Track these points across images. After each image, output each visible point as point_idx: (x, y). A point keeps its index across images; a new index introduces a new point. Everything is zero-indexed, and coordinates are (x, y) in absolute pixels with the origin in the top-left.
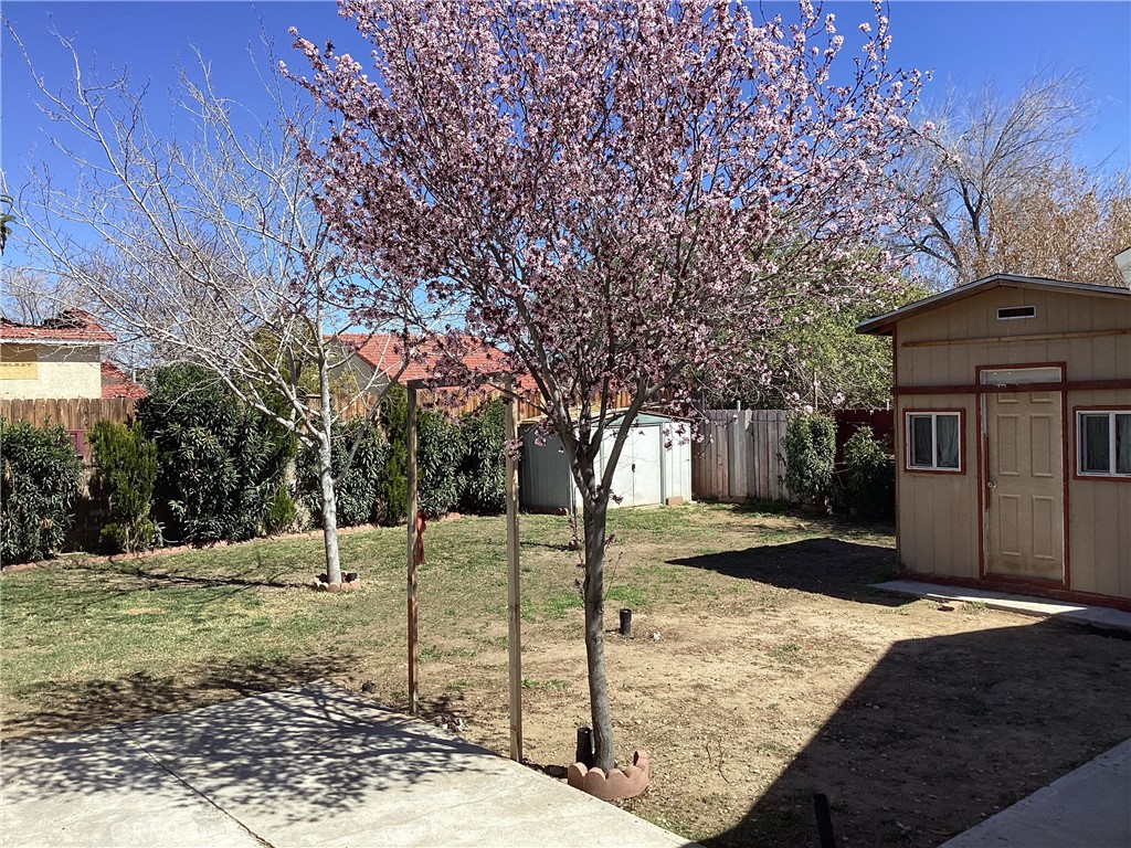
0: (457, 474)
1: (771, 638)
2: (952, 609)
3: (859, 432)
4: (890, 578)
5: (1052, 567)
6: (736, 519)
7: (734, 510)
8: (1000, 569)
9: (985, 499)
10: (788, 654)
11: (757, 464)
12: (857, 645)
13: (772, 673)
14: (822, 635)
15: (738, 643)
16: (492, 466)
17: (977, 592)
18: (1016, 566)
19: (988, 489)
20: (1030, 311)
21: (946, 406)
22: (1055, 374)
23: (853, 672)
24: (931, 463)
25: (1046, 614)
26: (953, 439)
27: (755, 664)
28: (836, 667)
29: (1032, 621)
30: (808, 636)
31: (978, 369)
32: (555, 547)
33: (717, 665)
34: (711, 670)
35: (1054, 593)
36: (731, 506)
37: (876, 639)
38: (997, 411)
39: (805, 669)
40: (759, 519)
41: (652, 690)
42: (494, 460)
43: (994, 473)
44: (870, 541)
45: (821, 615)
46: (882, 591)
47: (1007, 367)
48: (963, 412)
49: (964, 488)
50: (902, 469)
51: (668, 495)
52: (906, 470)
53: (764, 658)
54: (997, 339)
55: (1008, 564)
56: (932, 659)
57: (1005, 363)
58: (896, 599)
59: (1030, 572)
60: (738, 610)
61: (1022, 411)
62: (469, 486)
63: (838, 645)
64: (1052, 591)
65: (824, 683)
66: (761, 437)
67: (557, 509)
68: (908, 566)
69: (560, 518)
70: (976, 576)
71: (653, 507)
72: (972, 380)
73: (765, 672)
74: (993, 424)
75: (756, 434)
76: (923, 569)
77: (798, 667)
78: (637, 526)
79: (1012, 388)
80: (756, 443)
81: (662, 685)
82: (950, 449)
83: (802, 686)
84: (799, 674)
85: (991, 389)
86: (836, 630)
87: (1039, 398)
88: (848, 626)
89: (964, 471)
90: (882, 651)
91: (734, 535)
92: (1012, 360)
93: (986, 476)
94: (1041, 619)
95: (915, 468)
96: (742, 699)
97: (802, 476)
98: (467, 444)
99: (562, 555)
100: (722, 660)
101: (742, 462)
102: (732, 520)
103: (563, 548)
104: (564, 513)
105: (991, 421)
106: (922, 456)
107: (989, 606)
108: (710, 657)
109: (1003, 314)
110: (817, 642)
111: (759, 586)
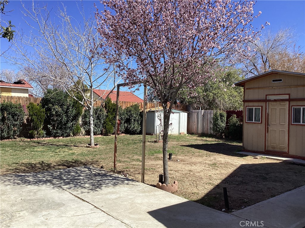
0: (124, 123)
1: (209, 162)
2: (257, 158)
3: (233, 116)
4: (241, 151)
5: (284, 148)
6: (198, 138)
7: (198, 136)
8: (270, 149)
9: (267, 130)
10: (214, 165)
11: (205, 124)
12: (232, 164)
13: (209, 169)
14: (223, 162)
15: (200, 163)
16: (134, 122)
17: (264, 155)
18: (275, 148)
19: (268, 128)
20: (281, 80)
21: (258, 105)
22: (287, 97)
23: (231, 170)
24: (253, 121)
25: (283, 160)
26: (259, 114)
27: (205, 167)
28: (226, 169)
29: (278, 162)
30: (219, 162)
31: (266, 95)
32: (151, 142)
33: (195, 167)
34: (193, 168)
35: (285, 155)
36: (197, 135)
37: (237, 163)
38: (271, 107)
39: (218, 169)
40: (205, 138)
41: (178, 171)
42: (134, 120)
43: (270, 123)
44: (235, 144)
45: (222, 158)
46: (238, 154)
47: (274, 95)
48: (262, 107)
49: (261, 127)
50: (245, 122)
51: (181, 132)
52: (246, 122)
53: (207, 166)
54: (272, 88)
55: (272, 148)
56: (252, 168)
57: (273, 94)
58: (242, 156)
59: (278, 150)
60: (200, 156)
61: (277, 107)
62: (128, 127)
63: (226, 165)
64: (284, 155)
65: (223, 171)
66: (206, 117)
67: (151, 134)
68: (245, 148)
69: (152, 136)
70: (264, 151)
71: (176, 135)
72: (265, 98)
73: (208, 169)
74: (270, 110)
75: (205, 116)
76: (249, 149)
77: (216, 168)
78: (172, 138)
79: (275, 101)
80: (205, 119)
81: (180, 170)
82: (258, 117)
83: (217, 172)
84: (217, 169)
85: (270, 101)
86: (226, 161)
87: (282, 103)
88: (230, 160)
89: (261, 123)
90: (238, 166)
91: (198, 141)
92: (276, 93)
93: (267, 124)
94: (281, 161)
95: (248, 122)
96: (202, 174)
97: (217, 127)
98: (128, 115)
99: (153, 144)
100: (196, 166)
101: (201, 125)
103: (153, 142)
104: (153, 135)
105: (269, 109)
106: (250, 119)
107: (267, 158)
108: (193, 165)
109: (273, 81)
110: (221, 163)
111: (205, 152)
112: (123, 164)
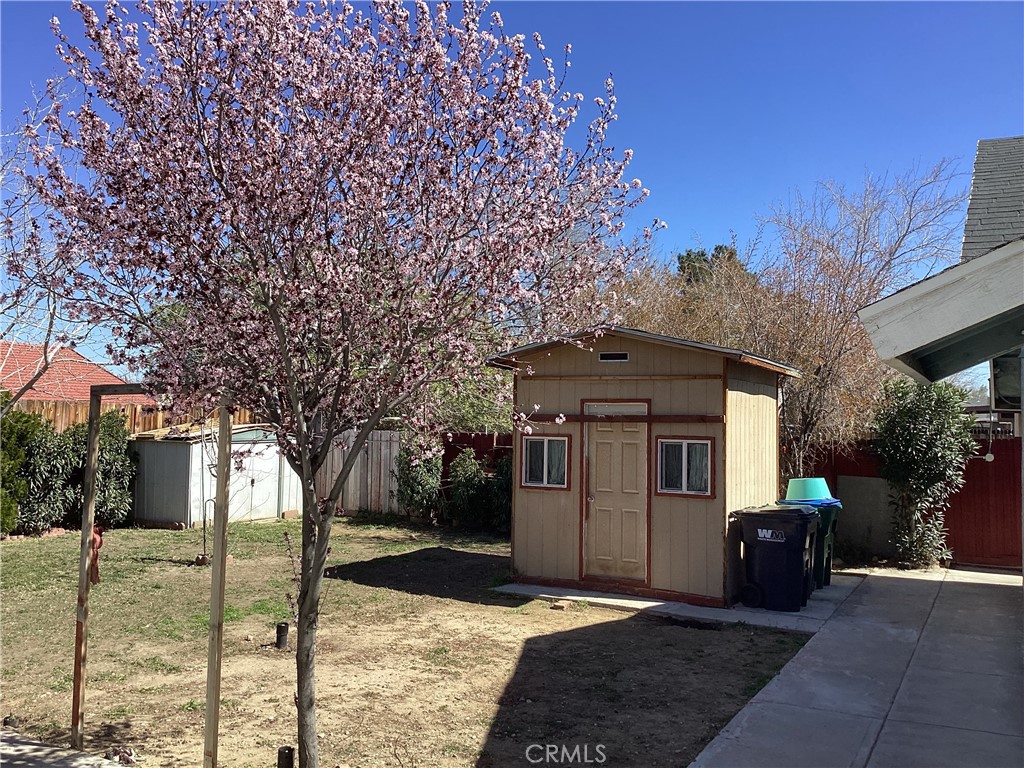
0: (64, 486)
1: (421, 643)
2: (561, 608)
3: (463, 452)
4: (506, 581)
5: (637, 569)
6: (352, 531)
7: (349, 523)
8: (596, 571)
9: (585, 512)
10: (441, 656)
11: (369, 480)
12: (495, 644)
13: (431, 676)
14: (464, 637)
15: (391, 648)
16: (104, 479)
17: (578, 592)
18: (608, 568)
19: (588, 503)
20: (624, 356)
21: (557, 432)
22: (642, 409)
23: (503, 669)
24: (542, 480)
25: (637, 610)
26: (561, 461)
27: (414, 668)
28: (485, 667)
29: (625, 616)
30: (452, 639)
31: (583, 402)
32: (180, 562)
33: (379, 672)
34: (377, 677)
35: (640, 591)
36: (345, 519)
37: (510, 638)
38: (596, 438)
39: (461, 670)
40: (373, 531)
41: (325, 702)
43: (593, 490)
44: (475, 548)
45: (458, 619)
46: (502, 594)
47: (606, 401)
48: (570, 437)
49: (569, 502)
50: (518, 485)
51: (284, 509)
52: (522, 487)
53: (421, 664)
54: (597, 378)
55: (602, 567)
56: (560, 654)
57: (604, 397)
58: (515, 601)
59: (619, 574)
60: (381, 617)
61: (616, 436)
62: (77, 500)
63: (480, 646)
64: (637, 589)
65: (480, 682)
66: (375, 456)
67: (172, 523)
68: (520, 571)
69: (177, 532)
70: (577, 578)
71: (270, 521)
72: (578, 412)
73: (425, 675)
74: (593, 447)
75: (370, 452)
76: (532, 572)
77: (453, 669)
78: (259, 539)
79: (609, 419)
80: (370, 460)
81: (333, 697)
82: (558, 469)
83: (462, 686)
84: (457, 676)
85: (593, 419)
86: (474, 632)
87: (629, 427)
88: (483, 627)
89: (569, 488)
90: (518, 649)
91: (356, 546)
92: (609, 396)
93: (586, 493)
94: (632, 614)
95: (529, 484)
96: (412, 704)
97: (413, 491)
98: (79, 456)
99: (191, 570)
100: (383, 668)
101: (356, 482)
102: (348, 532)
103: (190, 563)
104: (180, 528)
105: (591, 446)
106: (535, 474)
107: (592, 604)
108: (370, 664)
109: (603, 357)
110: (460, 644)
111: (394, 593)
112: (98, 693)
